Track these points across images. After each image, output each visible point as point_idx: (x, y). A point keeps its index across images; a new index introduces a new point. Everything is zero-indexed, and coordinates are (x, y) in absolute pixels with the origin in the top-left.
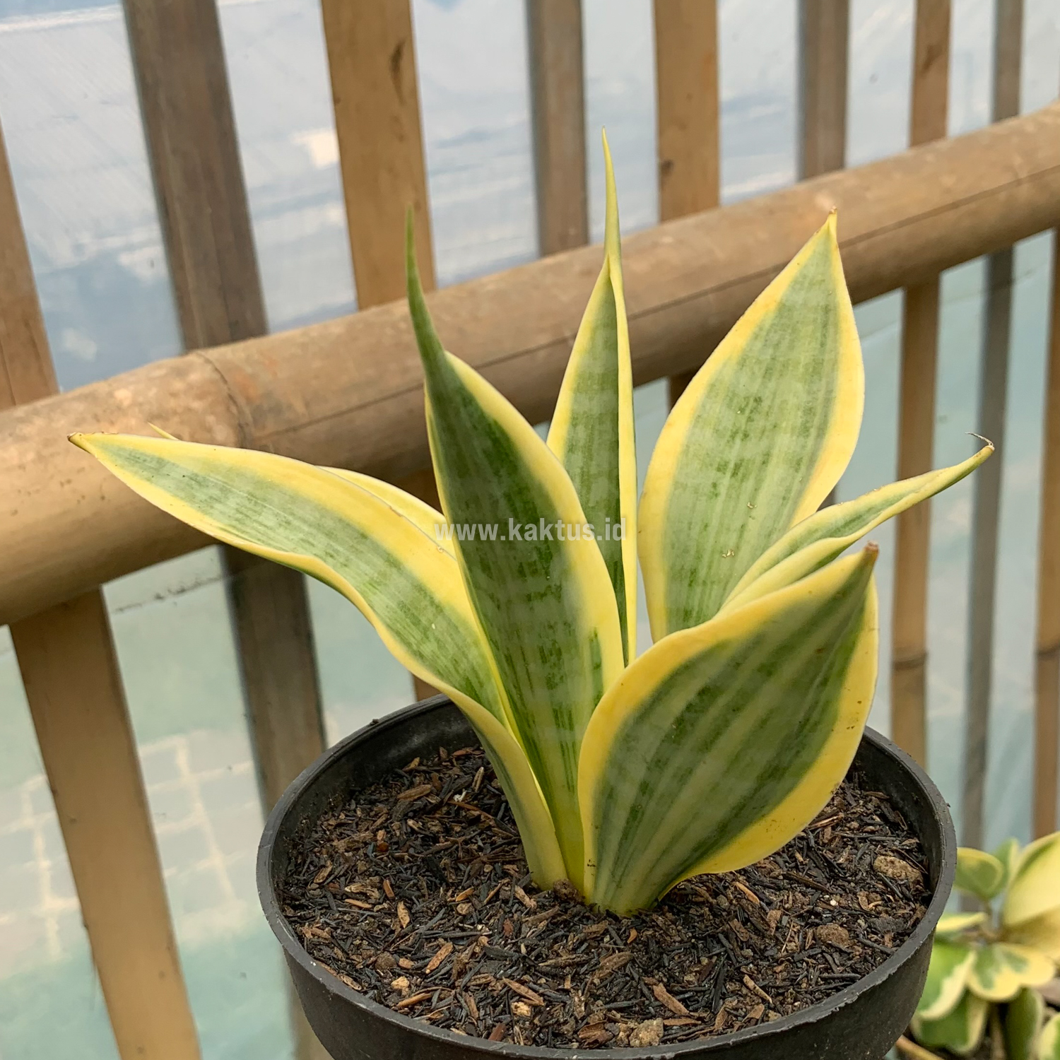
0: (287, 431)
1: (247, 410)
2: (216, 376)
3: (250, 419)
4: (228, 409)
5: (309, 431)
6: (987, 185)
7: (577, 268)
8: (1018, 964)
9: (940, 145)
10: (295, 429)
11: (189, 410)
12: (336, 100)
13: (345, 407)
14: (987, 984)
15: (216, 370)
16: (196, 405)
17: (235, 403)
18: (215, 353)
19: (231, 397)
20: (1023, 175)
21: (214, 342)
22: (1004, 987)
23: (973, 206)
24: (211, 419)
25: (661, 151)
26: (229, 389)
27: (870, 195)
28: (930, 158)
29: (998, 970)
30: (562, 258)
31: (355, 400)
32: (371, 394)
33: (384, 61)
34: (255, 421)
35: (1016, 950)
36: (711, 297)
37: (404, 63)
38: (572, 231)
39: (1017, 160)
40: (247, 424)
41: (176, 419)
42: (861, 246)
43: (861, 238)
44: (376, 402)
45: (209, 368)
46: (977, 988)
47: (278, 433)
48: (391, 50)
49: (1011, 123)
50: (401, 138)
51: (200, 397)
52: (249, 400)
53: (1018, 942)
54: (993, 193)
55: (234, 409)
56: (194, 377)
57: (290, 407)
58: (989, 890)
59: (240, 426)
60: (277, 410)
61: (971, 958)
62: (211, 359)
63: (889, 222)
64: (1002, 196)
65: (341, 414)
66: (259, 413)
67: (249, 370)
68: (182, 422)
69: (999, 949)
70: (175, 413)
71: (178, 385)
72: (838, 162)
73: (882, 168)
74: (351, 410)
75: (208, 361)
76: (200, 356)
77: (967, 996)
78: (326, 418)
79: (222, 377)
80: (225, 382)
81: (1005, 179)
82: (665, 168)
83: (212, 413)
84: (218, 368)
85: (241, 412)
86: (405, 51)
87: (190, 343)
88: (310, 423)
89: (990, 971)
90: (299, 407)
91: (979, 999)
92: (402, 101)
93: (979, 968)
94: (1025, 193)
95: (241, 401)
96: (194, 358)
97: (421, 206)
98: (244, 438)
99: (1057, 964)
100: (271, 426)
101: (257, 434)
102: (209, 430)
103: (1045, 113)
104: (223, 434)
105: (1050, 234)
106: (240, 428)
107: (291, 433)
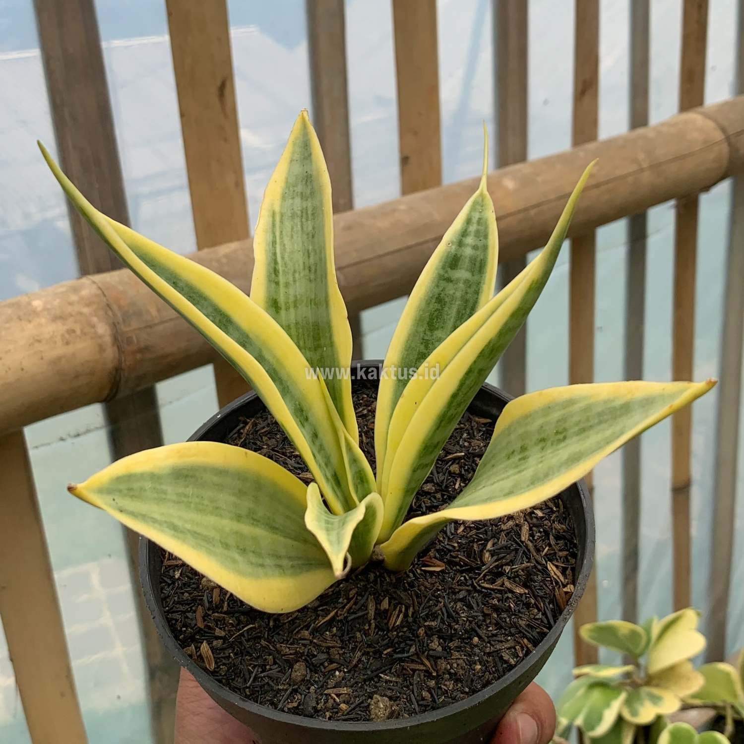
0: (146, 327)
1: (119, 314)
2: (99, 292)
3: (121, 319)
4: (106, 313)
5: (160, 328)
6: (619, 172)
7: (342, 225)
8: (656, 700)
9: (591, 146)
10: (150, 327)
11: (81, 313)
12: (182, 115)
14: (635, 713)
15: (99, 288)
16: (86, 310)
17: (111, 309)
18: (98, 278)
19: (108, 305)
20: (645, 165)
21: (100, 270)
22: (646, 715)
23: (610, 186)
24: (95, 320)
25: (402, 150)
26: (107, 300)
27: (539, 179)
28: (581, 154)
29: (642, 704)
33: (213, 91)
34: (124, 321)
35: (655, 691)
37: (227, 92)
39: (641, 156)
40: (118, 323)
41: (72, 319)
42: (532, 212)
43: (533, 207)
45: (94, 286)
46: (627, 715)
47: (139, 329)
48: (218, 83)
49: (640, 131)
50: (226, 140)
51: (88, 305)
52: (120, 307)
53: (657, 686)
54: (623, 178)
55: (110, 313)
56: (85, 292)
57: (147, 312)
58: (638, 651)
59: (114, 324)
60: (139, 314)
61: (623, 696)
62: (96, 281)
63: (552, 197)
64: (630, 180)
66: (126, 317)
67: (121, 288)
68: (76, 322)
69: (645, 690)
70: (71, 315)
71: (74, 298)
72: (522, 157)
73: (549, 162)
75: (94, 282)
76: (90, 279)
77: (620, 721)
78: (171, 320)
79: (103, 293)
80: (105, 296)
81: (633, 168)
82: (405, 161)
83: (96, 316)
84: (101, 287)
85: (115, 315)
86: (228, 84)
87: (84, 271)
88: (162, 322)
89: (637, 705)
90: (154, 312)
91: (630, 724)
92: (226, 116)
93: (629, 702)
94: (647, 178)
95: (115, 307)
96: (85, 280)
97: (239, 184)
98: (117, 332)
99: (682, 700)
100: (135, 324)
101: (125, 329)
102: (93, 326)
103: (663, 124)
104: (103, 329)
105: (672, 202)
106: (114, 326)
107: (148, 330)
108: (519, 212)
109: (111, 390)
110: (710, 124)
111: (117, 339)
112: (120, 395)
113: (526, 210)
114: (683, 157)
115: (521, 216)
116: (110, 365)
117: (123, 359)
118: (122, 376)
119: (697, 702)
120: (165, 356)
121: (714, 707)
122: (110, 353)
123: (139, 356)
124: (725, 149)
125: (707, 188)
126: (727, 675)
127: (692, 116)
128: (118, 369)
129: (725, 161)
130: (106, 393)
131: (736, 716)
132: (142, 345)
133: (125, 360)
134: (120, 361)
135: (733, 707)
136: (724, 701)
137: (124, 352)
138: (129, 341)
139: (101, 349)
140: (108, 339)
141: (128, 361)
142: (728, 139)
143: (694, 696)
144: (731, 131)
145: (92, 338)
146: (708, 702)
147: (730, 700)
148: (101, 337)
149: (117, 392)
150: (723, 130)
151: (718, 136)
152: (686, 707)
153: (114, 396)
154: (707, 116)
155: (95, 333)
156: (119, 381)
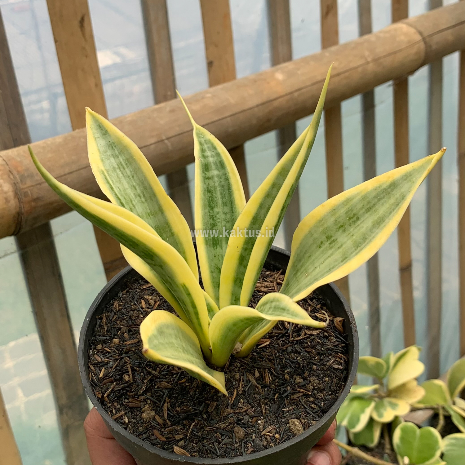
0: (36, 185)
1: (18, 177)
2: (4, 163)
3: (19, 180)
4: (9, 176)
6: (353, 65)
7: (168, 109)
8: (394, 406)
9: (333, 49)
10: (40, 184)
12: (56, 41)
13: (63, 174)
14: (381, 415)
15: (4, 160)
17: (12, 174)
18: (3, 153)
19: (10, 171)
20: (369, 59)
21: (6, 148)
22: (387, 416)
23: (347, 74)
24: (1, 181)
25: (207, 58)
26: (9, 168)
27: (299, 72)
28: (327, 54)
29: (385, 410)
30: (162, 105)
31: (67, 170)
32: (74, 167)
33: (76, 24)
34: (21, 181)
35: (393, 400)
36: (229, 119)
37: (86, 24)
38: (169, 93)
39: (367, 53)
40: (18, 183)
42: (296, 94)
43: (296, 91)
44: (77, 171)
45: (0, 159)
46: (375, 417)
47: (32, 186)
48: (79, 18)
49: (366, 37)
50: (87, 56)
52: (18, 172)
53: (395, 397)
54: (356, 68)
55: (12, 177)
58: (382, 375)
59: (14, 183)
60: (31, 176)
61: (373, 404)
62: (2, 155)
63: (308, 83)
64: (360, 70)
65: (61, 176)
66: (23, 178)
67: (19, 159)
69: (386, 400)
72: (289, 57)
73: (305, 60)
74: (65, 175)
77: (371, 421)
79: (6, 162)
80: (8, 165)
81: (361, 62)
82: (210, 64)
83: (2, 179)
84: (5, 159)
85: (15, 177)
86: (86, 18)
89: (382, 410)
91: (378, 423)
92: (86, 40)
93: (377, 408)
94: (371, 67)
95: (15, 172)
97: (98, 85)
98: (17, 189)
99: (411, 405)
100: (29, 183)
101: (22, 187)
102: (1, 186)
103: (381, 32)
104: (7, 187)
105: (391, 82)
106: (15, 184)
107: (38, 186)
108: (287, 95)
109: (16, 227)
110: (412, 30)
111: (16, 194)
112: (23, 231)
113: (291, 93)
114: (395, 53)
115: (288, 97)
116: (14, 211)
117: (22, 207)
118: (23, 218)
119: (421, 406)
120: (51, 203)
121: (432, 408)
122: (13, 203)
123: (33, 204)
124: (422, 46)
125: (412, 72)
126: (440, 387)
127: (401, 26)
128: (19, 214)
129: (423, 54)
130: (13, 229)
131: (446, 414)
132: (35, 197)
133: (24, 207)
134: (20, 208)
135: (443, 408)
136: (438, 405)
137: (22, 202)
138: (26, 194)
139: (7, 200)
140: (11, 194)
141: (26, 208)
142: (424, 39)
143: (419, 402)
144: (426, 34)
146: (428, 405)
147: (441, 403)
148: (6, 193)
149: (20, 229)
150: (421, 33)
151: (418, 38)
152: (414, 410)
153: (19, 231)
154: (410, 25)
155: (2, 190)
156: (21, 222)
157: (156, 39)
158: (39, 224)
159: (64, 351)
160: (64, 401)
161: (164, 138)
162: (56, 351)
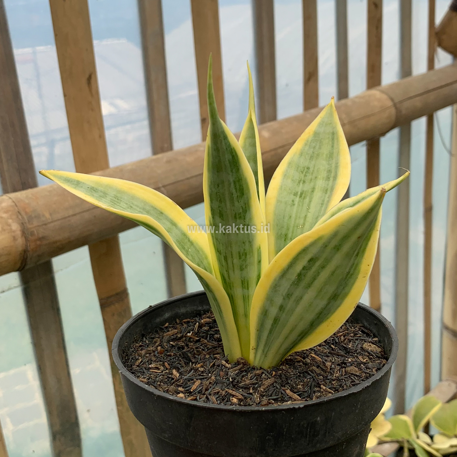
0: (42, 225)
1: (25, 217)
2: (13, 204)
3: (27, 221)
4: (18, 217)
5: (51, 225)
7: (165, 160)
9: (313, 110)
10: (45, 225)
11: (1, 217)
12: (65, 96)
13: (67, 215)
15: (14, 202)
16: (4, 215)
17: (20, 214)
18: (13, 195)
19: (19, 212)
20: (346, 122)
21: (15, 190)
24: (10, 221)
25: (201, 115)
26: (18, 209)
27: (283, 131)
28: (309, 115)
30: (160, 156)
31: (71, 212)
32: (78, 210)
33: (84, 81)
34: (29, 221)
37: (93, 81)
38: (166, 145)
39: (344, 115)
40: (25, 223)
42: (279, 151)
43: (280, 147)
44: (80, 213)
45: (10, 200)
47: (38, 226)
48: (87, 76)
49: (343, 101)
50: (92, 110)
51: (6, 212)
52: (26, 213)
55: (20, 217)
56: (4, 205)
57: (44, 216)
60: (38, 217)
62: (11, 197)
65: (65, 218)
66: (30, 219)
67: (27, 201)
72: (274, 117)
73: (289, 121)
74: (69, 216)
75: (10, 198)
76: (8, 196)
78: (58, 220)
79: (16, 204)
80: (17, 206)
82: (203, 121)
83: (11, 219)
84: (14, 201)
85: (23, 218)
86: (93, 76)
87: (6, 191)
88: (52, 222)
90: (47, 215)
92: (92, 95)
94: (347, 129)
95: (23, 213)
96: (5, 197)
97: (102, 136)
98: (24, 228)
99: (379, 438)
100: (35, 223)
101: (30, 226)
102: (10, 225)
103: (356, 97)
104: (15, 227)
105: (364, 143)
106: (22, 224)
107: (44, 226)
108: (271, 151)
109: (22, 263)
110: (384, 97)
111: (24, 232)
112: (27, 267)
113: (275, 149)
114: (368, 116)
115: (273, 153)
116: (20, 249)
117: (28, 245)
118: (28, 255)
119: (388, 439)
120: (55, 242)
121: (398, 442)
122: (20, 241)
123: (38, 243)
124: (393, 111)
125: (383, 134)
126: (405, 422)
127: (375, 92)
128: (25, 251)
129: (393, 118)
130: (18, 265)
131: (410, 447)
132: (41, 236)
133: (30, 245)
134: (26, 246)
135: (408, 441)
136: (403, 438)
137: (28, 241)
138: (32, 234)
139: (15, 239)
140: (19, 233)
141: (32, 246)
142: (395, 105)
143: (386, 436)
144: (396, 100)
145: (8, 233)
146: (394, 439)
147: (406, 437)
148: (14, 232)
149: (25, 265)
150: (392, 100)
151: (389, 103)
152: (381, 443)
153: (24, 267)
154: (383, 92)
155: (11, 229)
156: (27, 258)
157: (155, 97)
158: (42, 261)
159: (59, 381)
160: (57, 428)
161: (160, 185)
162: (52, 381)
